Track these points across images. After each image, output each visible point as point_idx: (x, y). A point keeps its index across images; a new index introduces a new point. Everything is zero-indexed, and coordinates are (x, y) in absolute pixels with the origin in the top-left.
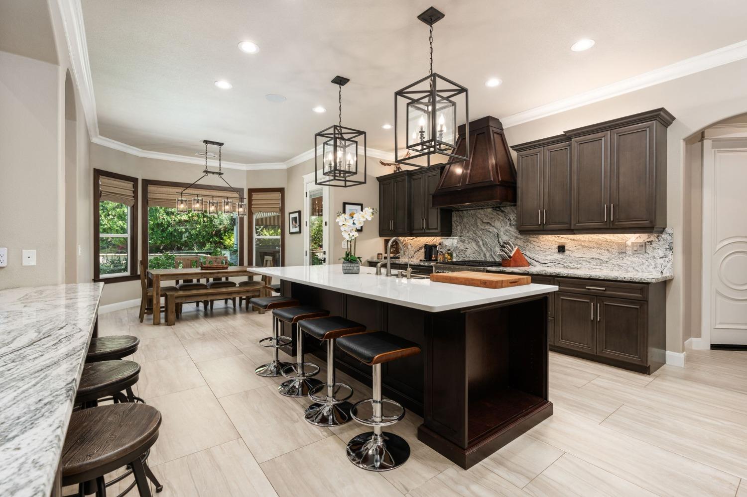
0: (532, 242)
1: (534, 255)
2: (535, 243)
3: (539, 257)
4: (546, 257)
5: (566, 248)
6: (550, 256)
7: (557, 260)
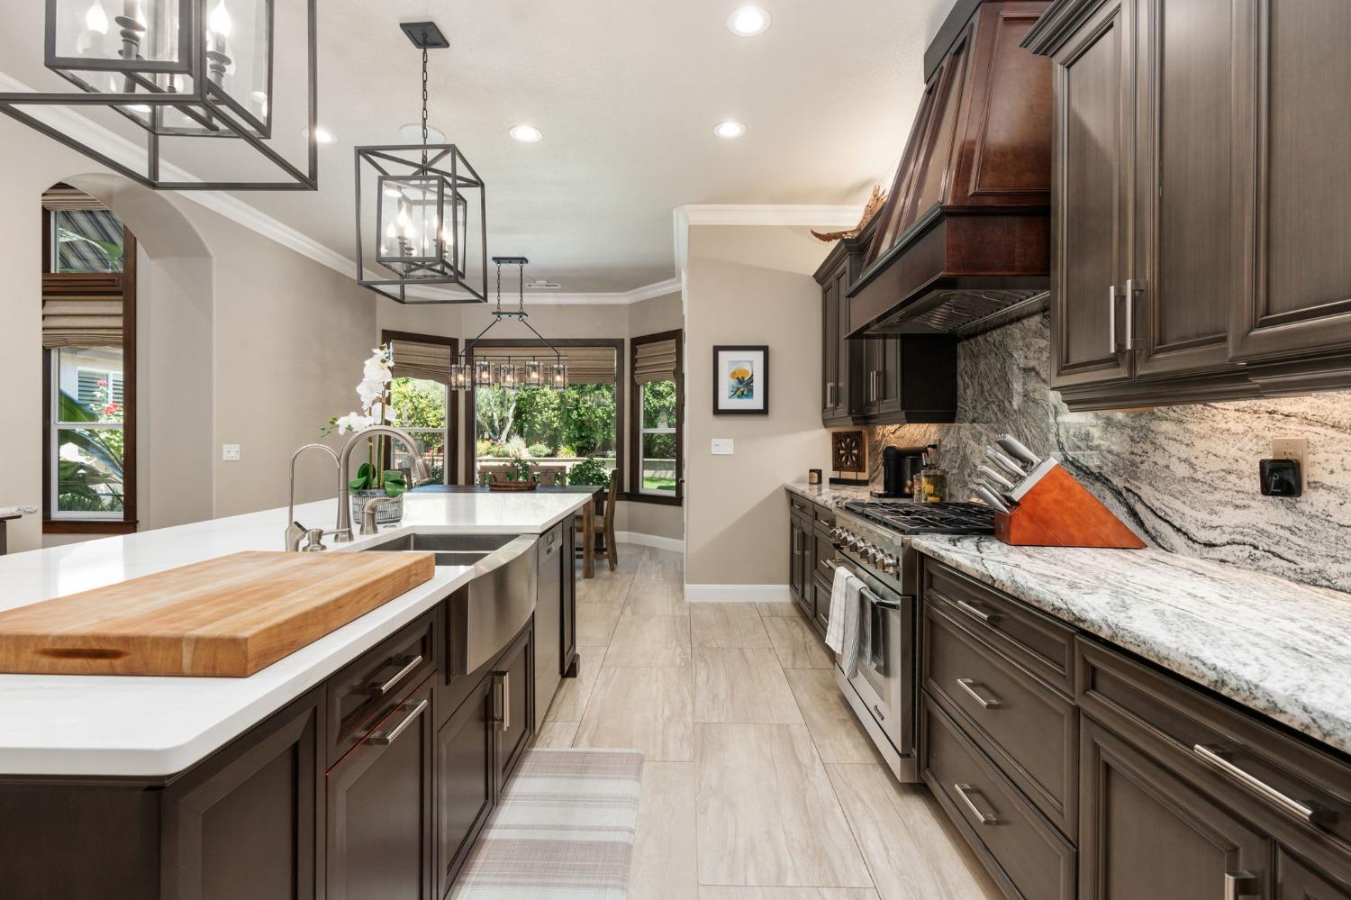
0: (1161, 440)
1: (1167, 498)
2: (1173, 447)
3: (1186, 510)
4: (1213, 512)
5: (1311, 472)
6: (1230, 509)
7: (1262, 532)
